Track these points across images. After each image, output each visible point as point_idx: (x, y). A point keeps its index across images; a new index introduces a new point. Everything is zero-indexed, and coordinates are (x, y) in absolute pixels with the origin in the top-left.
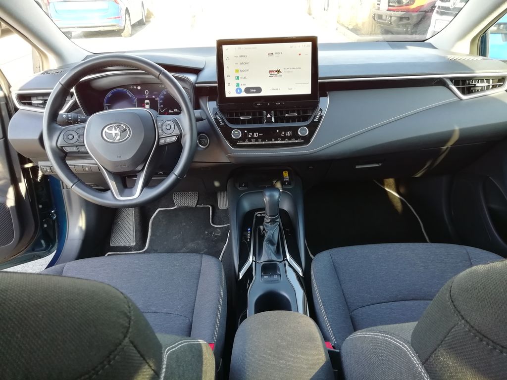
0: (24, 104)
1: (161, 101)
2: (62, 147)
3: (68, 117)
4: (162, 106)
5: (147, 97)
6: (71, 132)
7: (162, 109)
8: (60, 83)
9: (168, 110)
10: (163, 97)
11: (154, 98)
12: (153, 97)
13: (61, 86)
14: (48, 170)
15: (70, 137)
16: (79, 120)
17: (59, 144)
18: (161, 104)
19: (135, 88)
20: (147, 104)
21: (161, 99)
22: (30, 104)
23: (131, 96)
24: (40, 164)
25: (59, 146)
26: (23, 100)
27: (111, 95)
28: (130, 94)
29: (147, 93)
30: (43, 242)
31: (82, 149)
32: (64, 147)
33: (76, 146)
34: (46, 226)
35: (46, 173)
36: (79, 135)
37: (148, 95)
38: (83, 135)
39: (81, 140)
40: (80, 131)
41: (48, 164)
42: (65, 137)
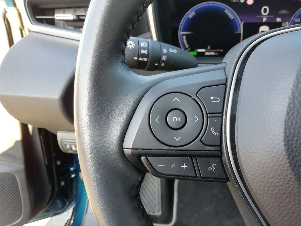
0: (41, 21)
3: (139, 48)
5: (265, 20)
6: (177, 100)
10: (298, 20)
11: (280, 23)
12: (279, 20)
14: (74, 149)
16: (164, 58)
19: (242, 1)
23: (232, 18)
24: (61, 136)
25: (128, 152)
26: (38, 15)
27: (194, 13)
28: (230, 13)
29: (265, 11)
30: (59, 202)
31: (210, 169)
32: (146, 155)
33: (191, 156)
34: (63, 183)
35: (70, 152)
36: (207, 114)
37: (267, 16)
38: (220, 115)
39: (213, 132)
40: (212, 98)
41: (69, 138)
42: (157, 120)
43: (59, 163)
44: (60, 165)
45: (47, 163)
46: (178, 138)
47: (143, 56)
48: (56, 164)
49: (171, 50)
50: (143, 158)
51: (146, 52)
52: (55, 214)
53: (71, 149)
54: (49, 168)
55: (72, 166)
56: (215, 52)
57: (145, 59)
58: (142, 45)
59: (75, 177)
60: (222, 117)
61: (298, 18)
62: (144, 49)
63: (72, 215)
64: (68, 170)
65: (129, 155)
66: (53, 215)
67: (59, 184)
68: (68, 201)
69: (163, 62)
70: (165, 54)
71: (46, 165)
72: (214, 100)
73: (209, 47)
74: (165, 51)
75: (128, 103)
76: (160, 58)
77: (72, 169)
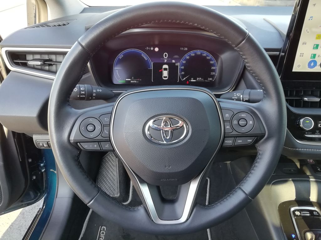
0: (17, 64)
1: (183, 67)
2: (77, 143)
3: (80, 91)
4: (183, 73)
5: (165, 61)
6: (91, 120)
7: (183, 76)
8: (80, 43)
9: (189, 79)
10: (184, 62)
11: (175, 63)
12: (173, 61)
13: (80, 48)
14: (45, 146)
15: (90, 128)
16: (94, 95)
17: (72, 138)
18: (182, 70)
19: (152, 49)
20: (165, 69)
21: (183, 65)
22: (25, 65)
23: (146, 59)
24: (35, 138)
25: (72, 141)
26: (15, 60)
27: (122, 56)
28: (145, 56)
29: (166, 56)
30: (31, 193)
31: (106, 146)
32: (80, 142)
33: (98, 142)
34: (34, 178)
35: (42, 148)
36: (103, 125)
37: (167, 59)
38: (109, 125)
39: (106, 132)
40: (105, 119)
41: (44, 139)
42: (83, 128)
43: (30, 160)
44: (31, 162)
45: (21, 161)
46: (92, 135)
47: (83, 94)
48: (28, 162)
49: (98, 90)
50: (78, 144)
51: (84, 93)
52: (29, 204)
53: (43, 145)
54: (23, 163)
55: (42, 163)
56: (137, 81)
57: (84, 96)
58: (82, 89)
59: (45, 171)
60: (110, 126)
61: (184, 60)
62: (83, 91)
63: (44, 203)
64: (39, 166)
65: (72, 143)
66: (27, 205)
67: (31, 178)
68: (40, 192)
69: (94, 96)
70: (95, 93)
71: (20, 162)
72: (106, 120)
73: (133, 78)
74: (95, 91)
75: (71, 122)
76: (92, 95)
77: (42, 165)
